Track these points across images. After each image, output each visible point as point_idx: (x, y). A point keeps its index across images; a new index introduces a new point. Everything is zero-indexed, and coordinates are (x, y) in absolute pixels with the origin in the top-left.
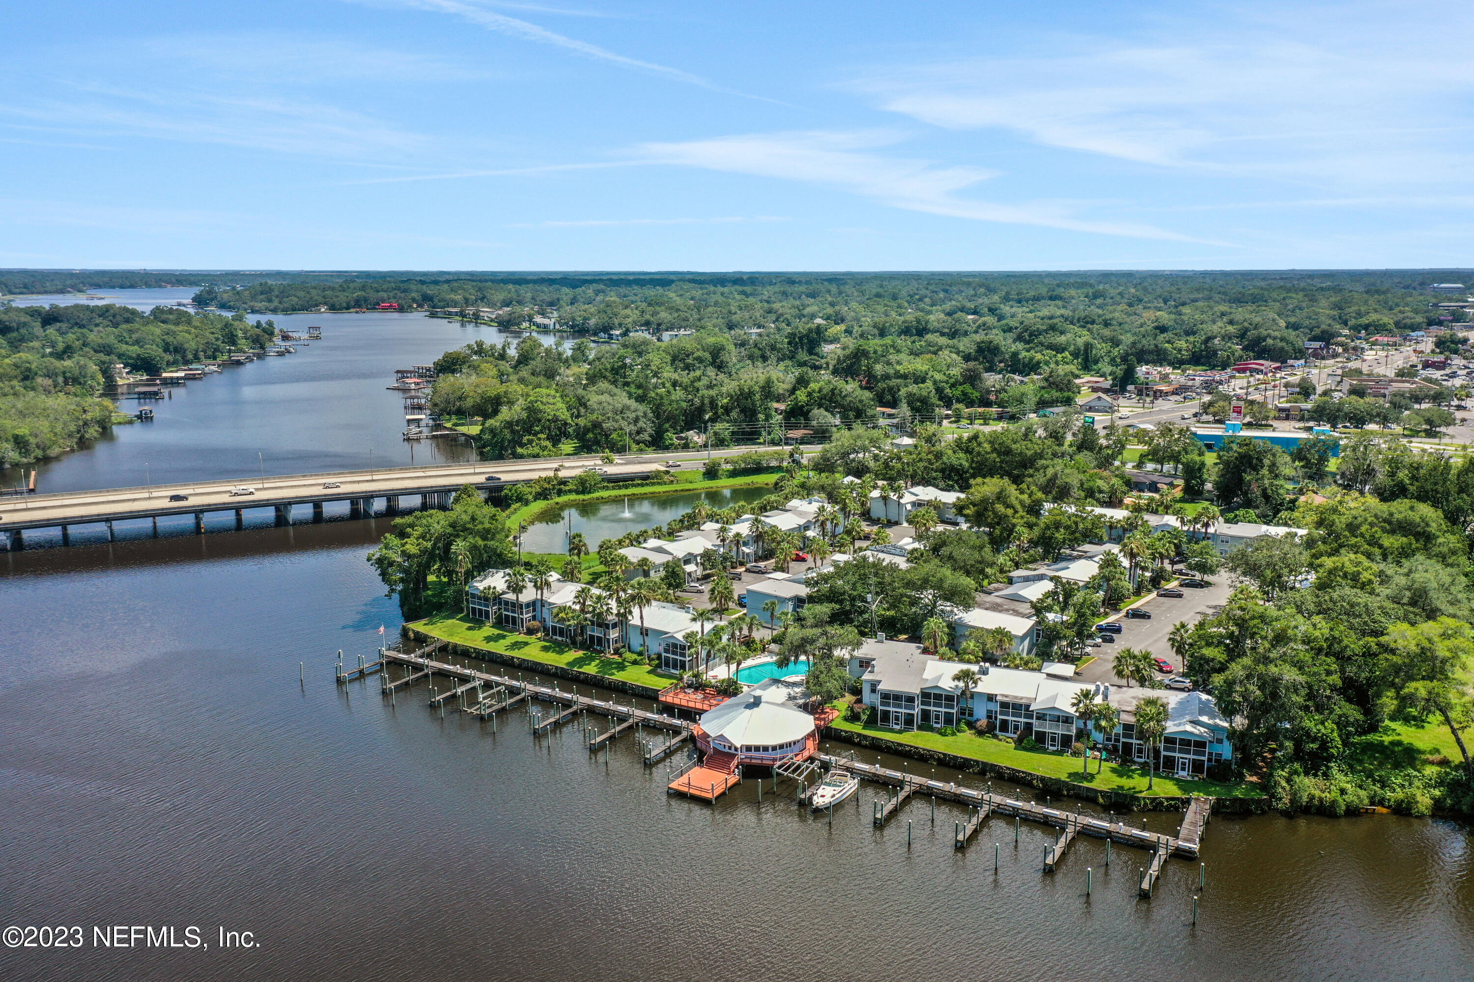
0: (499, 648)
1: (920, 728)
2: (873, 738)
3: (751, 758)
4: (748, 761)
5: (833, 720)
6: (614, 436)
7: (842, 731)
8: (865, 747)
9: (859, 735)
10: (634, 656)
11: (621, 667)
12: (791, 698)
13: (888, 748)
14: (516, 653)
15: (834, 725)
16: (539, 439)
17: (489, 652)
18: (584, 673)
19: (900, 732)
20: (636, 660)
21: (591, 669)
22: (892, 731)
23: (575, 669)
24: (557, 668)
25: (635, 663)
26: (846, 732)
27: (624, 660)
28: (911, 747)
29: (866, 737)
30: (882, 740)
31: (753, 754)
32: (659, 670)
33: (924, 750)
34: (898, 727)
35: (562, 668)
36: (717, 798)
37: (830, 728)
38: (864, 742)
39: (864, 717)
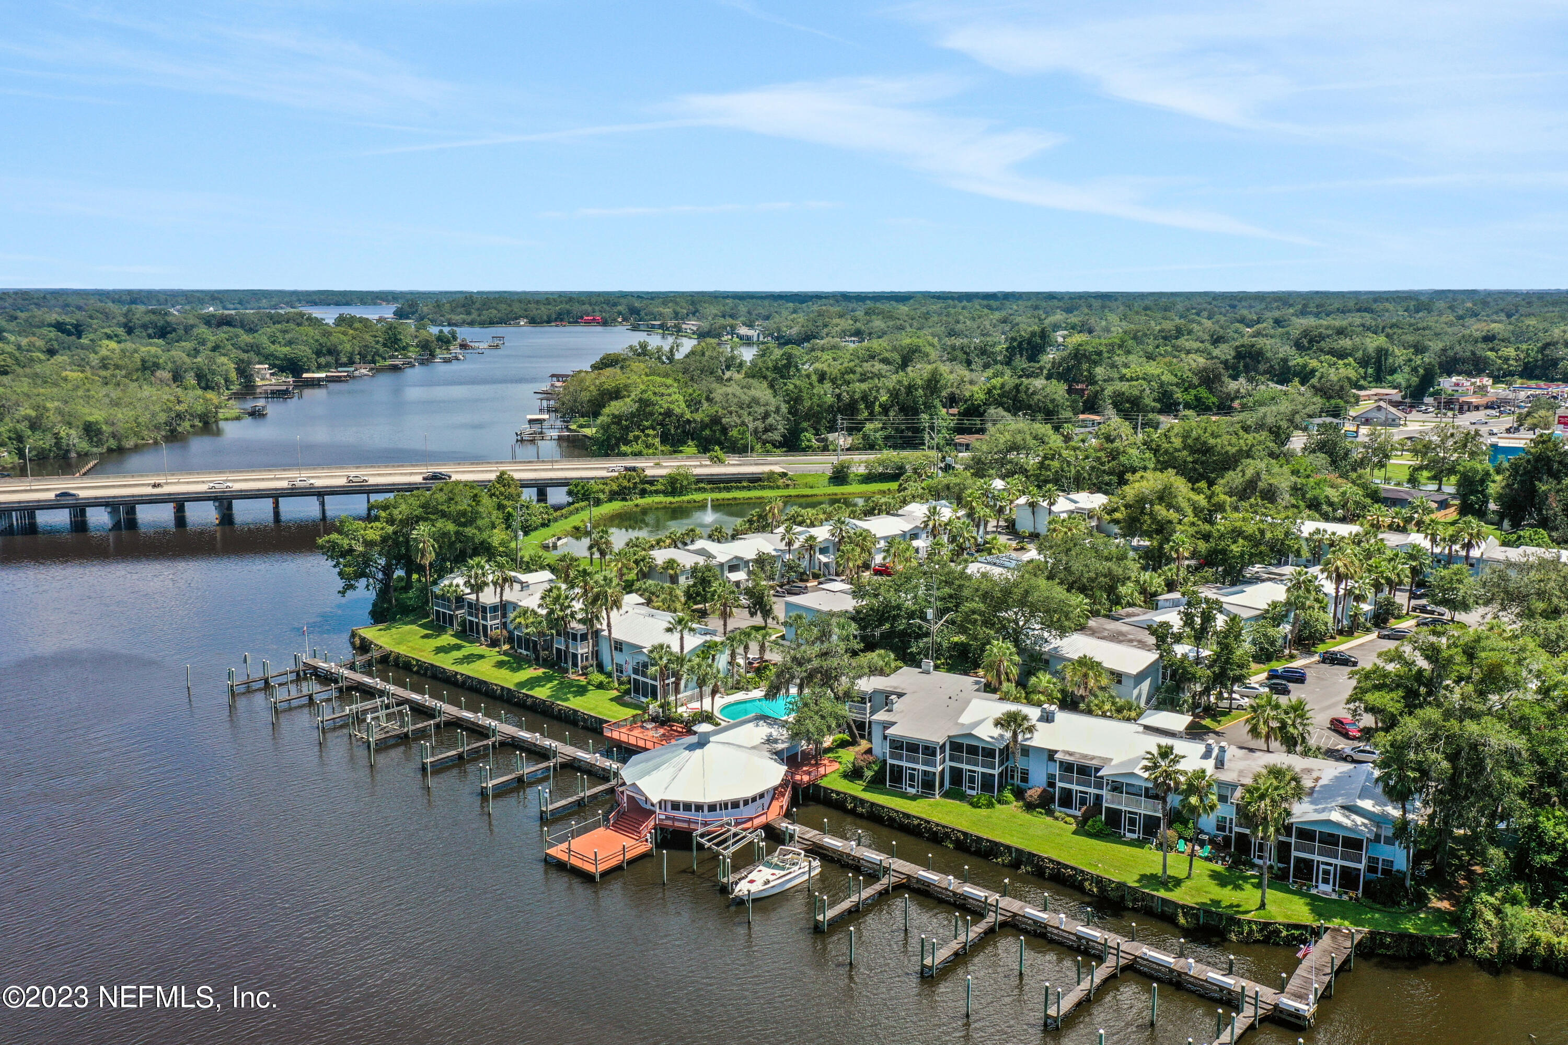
0: (446, 662)
1: (946, 795)
2: (873, 804)
3: (674, 819)
4: (669, 823)
5: (825, 775)
6: (734, 433)
7: (832, 791)
8: (861, 816)
9: (854, 798)
10: (602, 678)
11: (582, 691)
12: (770, 740)
13: (891, 819)
14: (465, 670)
15: (824, 783)
16: (648, 436)
17: (432, 665)
18: (532, 697)
19: (914, 798)
20: (601, 683)
21: (542, 693)
22: (904, 796)
23: (524, 691)
24: (503, 688)
25: (600, 686)
26: (838, 793)
27: (588, 683)
28: (921, 819)
29: (862, 802)
30: (883, 807)
31: (681, 814)
32: (627, 698)
33: (937, 825)
34: (913, 791)
35: (509, 690)
36: (604, 874)
37: (818, 787)
38: (859, 810)
39: (869, 774)
